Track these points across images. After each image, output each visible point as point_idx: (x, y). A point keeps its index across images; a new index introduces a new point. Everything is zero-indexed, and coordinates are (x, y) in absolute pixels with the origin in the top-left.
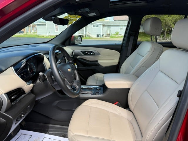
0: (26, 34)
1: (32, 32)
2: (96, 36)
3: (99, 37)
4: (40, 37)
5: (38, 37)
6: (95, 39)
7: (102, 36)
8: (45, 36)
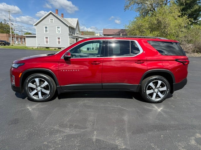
0: (12, 45)
1: (17, 43)
2: (86, 49)
3: (90, 51)
4: (29, 49)
5: (27, 49)
6: (86, 52)
7: (92, 49)
8: (34, 48)
